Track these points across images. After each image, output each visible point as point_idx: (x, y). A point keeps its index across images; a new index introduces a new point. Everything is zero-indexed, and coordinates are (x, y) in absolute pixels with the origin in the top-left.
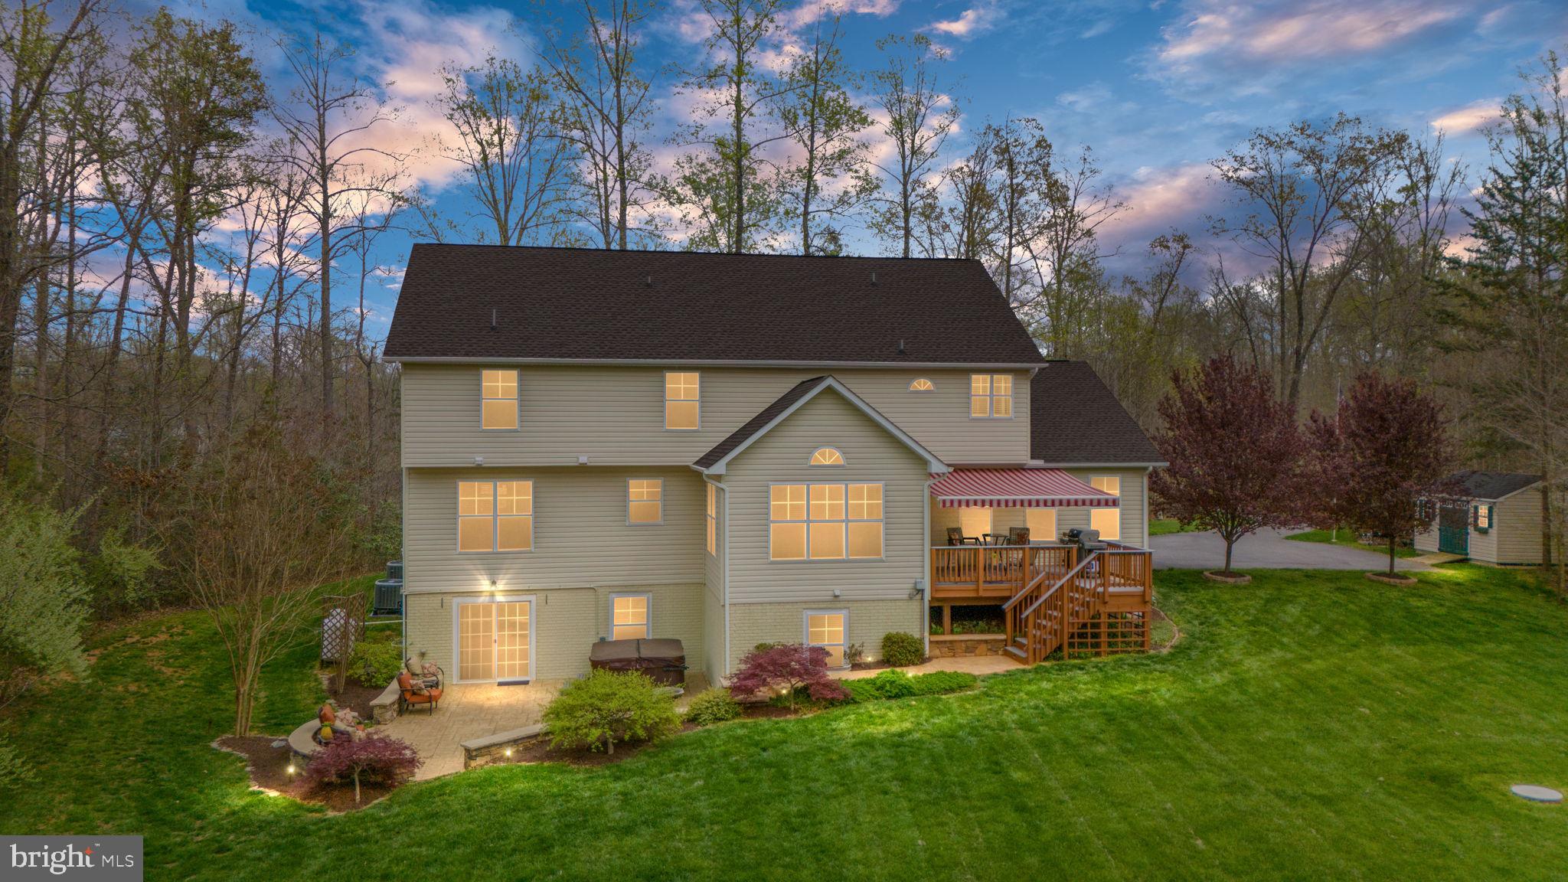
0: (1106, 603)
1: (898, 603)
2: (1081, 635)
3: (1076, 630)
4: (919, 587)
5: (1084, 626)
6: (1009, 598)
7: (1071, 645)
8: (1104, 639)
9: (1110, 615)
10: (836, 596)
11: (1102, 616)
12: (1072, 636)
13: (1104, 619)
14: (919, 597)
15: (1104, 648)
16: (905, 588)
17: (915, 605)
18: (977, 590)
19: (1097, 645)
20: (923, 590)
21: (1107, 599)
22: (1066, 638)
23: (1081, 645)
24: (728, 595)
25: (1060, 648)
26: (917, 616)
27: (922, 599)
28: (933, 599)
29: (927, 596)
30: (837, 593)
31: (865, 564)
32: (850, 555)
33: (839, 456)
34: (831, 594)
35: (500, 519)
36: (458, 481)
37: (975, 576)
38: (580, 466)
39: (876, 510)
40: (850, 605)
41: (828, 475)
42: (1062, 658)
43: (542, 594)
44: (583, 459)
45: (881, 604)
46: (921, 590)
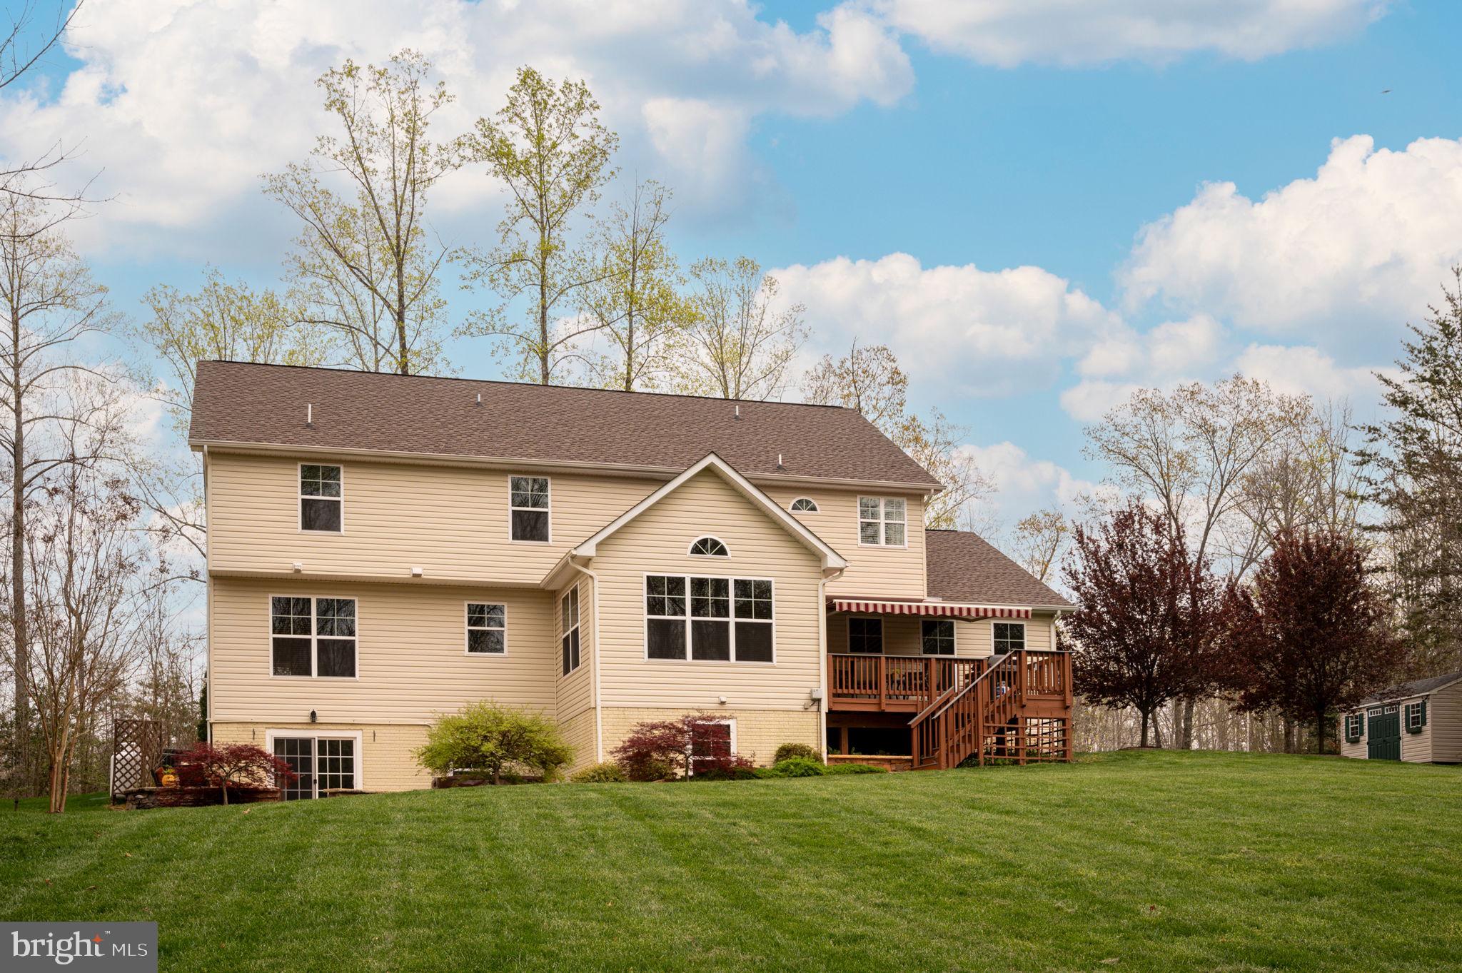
0: (1023, 706)
1: (792, 715)
4: (815, 696)
6: (915, 714)
8: (1023, 746)
10: (723, 703)
11: (1019, 721)
13: (1022, 724)
14: (814, 708)
15: (1022, 756)
16: (801, 698)
17: (811, 718)
18: (880, 704)
19: (1015, 753)
20: (819, 700)
21: (1024, 702)
22: (981, 743)
24: (599, 697)
25: (975, 754)
26: (813, 728)
27: (819, 711)
28: (830, 714)
29: (824, 708)
30: (722, 699)
31: (754, 668)
32: (738, 658)
33: (722, 546)
34: (717, 700)
35: (319, 641)
36: (271, 596)
37: (876, 688)
38: (417, 580)
39: (765, 611)
40: (736, 714)
41: (709, 568)
42: (978, 764)
43: (369, 731)
44: (417, 570)
45: (772, 715)
46: (817, 701)
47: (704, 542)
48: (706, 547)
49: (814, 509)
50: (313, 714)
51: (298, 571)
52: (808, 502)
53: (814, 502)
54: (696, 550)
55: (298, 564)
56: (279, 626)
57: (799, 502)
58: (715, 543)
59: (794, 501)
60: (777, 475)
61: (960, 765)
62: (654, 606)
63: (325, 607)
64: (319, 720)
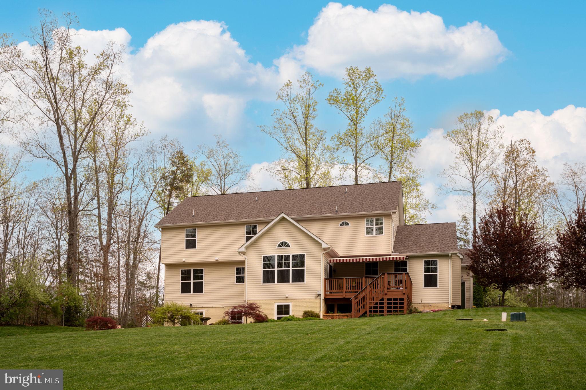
0: (386, 294)
1: (311, 300)
2: (375, 307)
3: (373, 305)
4: (319, 293)
5: (377, 303)
7: (370, 311)
8: (385, 309)
9: (388, 299)
10: (287, 297)
11: (385, 300)
12: (371, 308)
13: (385, 301)
15: (385, 312)
16: (314, 294)
17: (317, 301)
18: (342, 295)
19: (383, 311)
21: (386, 292)
22: (368, 308)
23: (375, 311)
24: (247, 297)
25: (366, 313)
26: (318, 305)
27: (320, 298)
28: (325, 299)
29: (322, 297)
30: (287, 296)
31: (298, 285)
32: (293, 282)
33: (288, 244)
34: (285, 296)
35: (193, 282)
36: (181, 269)
37: (342, 289)
38: (217, 262)
39: (302, 264)
40: (292, 301)
41: (284, 252)
42: (366, 316)
43: (206, 309)
44: (217, 258)
45: (304, 300)
46: (320, 295)
47: (282, 243)
48: (283, 244)
49: (348, 224)
50: (191, 305)
51: (184, 262)
52: (346, 223)
53: (348, 222)
54: (279, 246)
55: (184, 259)
56: (183, 278)
57: (343, 223)
58: (286, 243)
59: (341, 223)
60: (335, 214)
61: (361, 317)
62: (265, 266)
63: (195, 271)
64: (193, 306)
